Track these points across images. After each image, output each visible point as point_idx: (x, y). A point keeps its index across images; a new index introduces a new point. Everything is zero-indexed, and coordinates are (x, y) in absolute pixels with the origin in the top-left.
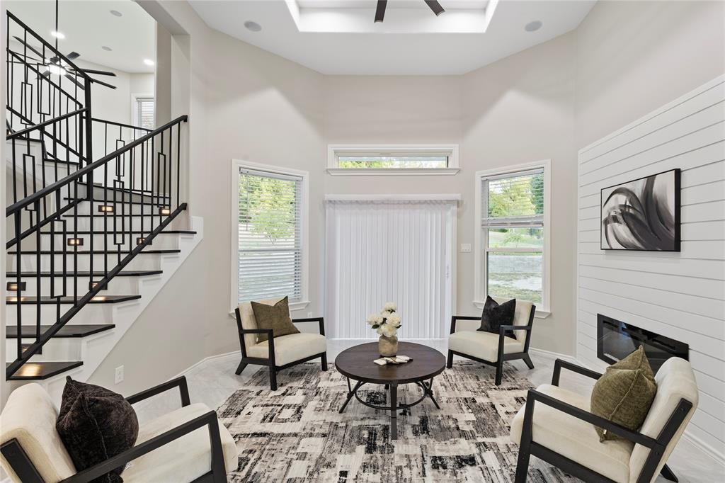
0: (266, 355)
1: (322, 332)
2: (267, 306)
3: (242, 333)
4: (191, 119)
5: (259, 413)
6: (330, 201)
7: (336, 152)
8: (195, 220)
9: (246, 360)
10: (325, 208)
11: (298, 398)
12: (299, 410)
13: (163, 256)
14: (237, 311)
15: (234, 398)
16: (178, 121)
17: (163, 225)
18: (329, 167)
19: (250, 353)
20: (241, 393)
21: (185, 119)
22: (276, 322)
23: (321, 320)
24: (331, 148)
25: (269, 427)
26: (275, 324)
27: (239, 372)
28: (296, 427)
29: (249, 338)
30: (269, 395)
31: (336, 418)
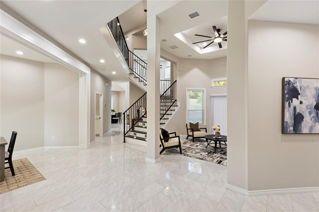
0: (192, 135)
1: (206, 132)
2: (193, 124)
3: (188, 129)
4: (177, 81)
5: (189, 145)
6: (212, 96)
7: (214, 81)
8: (178, 103)
9: (188, 136)
10: (211, 98)
11: (198, 144)
12: (197, 146)
13: (172, 111)
14: (187, 124)
15: (185, 142)
16: (175, 82)
17: (172, 104)
18: (212, 86)
19: (189, 134)
20: (187, 142)
21: (176, 81)
22: (195, 127)
23: (206, 129)
24: (213, 80)
25: (190, 147)
26: (194, 128)
27: (187, 138)
28: (196, 148)
29: (189, 130)
30: (192, 143)
31: (205, 148)
